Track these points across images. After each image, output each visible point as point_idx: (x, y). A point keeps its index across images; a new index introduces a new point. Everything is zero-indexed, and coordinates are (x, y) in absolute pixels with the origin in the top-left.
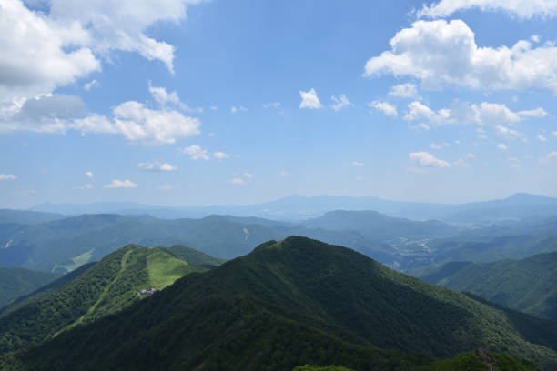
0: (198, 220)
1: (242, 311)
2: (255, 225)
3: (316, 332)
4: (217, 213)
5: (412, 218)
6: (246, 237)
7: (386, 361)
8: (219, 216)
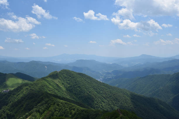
0: (27, 63)
1: (44, 97)
2: (49, 65)
3: (71, 105)
4: (35, 60)
5: (108, 63)
6: (46, 70)
7: (95, 113)
8: (36, 61)
